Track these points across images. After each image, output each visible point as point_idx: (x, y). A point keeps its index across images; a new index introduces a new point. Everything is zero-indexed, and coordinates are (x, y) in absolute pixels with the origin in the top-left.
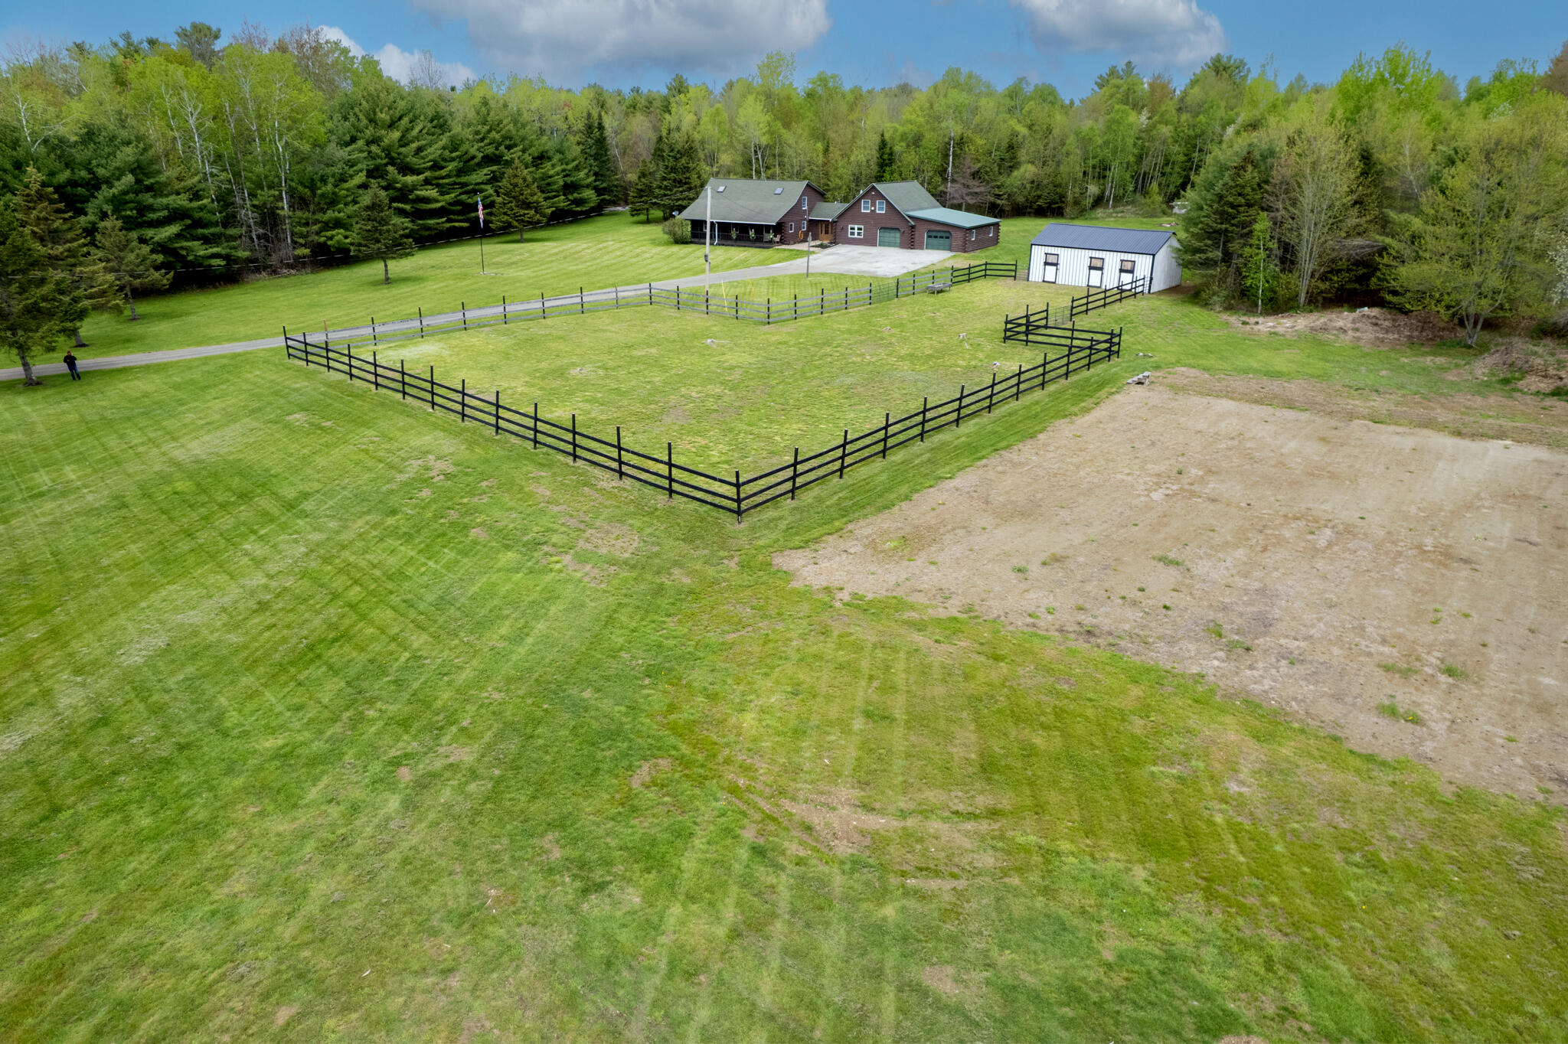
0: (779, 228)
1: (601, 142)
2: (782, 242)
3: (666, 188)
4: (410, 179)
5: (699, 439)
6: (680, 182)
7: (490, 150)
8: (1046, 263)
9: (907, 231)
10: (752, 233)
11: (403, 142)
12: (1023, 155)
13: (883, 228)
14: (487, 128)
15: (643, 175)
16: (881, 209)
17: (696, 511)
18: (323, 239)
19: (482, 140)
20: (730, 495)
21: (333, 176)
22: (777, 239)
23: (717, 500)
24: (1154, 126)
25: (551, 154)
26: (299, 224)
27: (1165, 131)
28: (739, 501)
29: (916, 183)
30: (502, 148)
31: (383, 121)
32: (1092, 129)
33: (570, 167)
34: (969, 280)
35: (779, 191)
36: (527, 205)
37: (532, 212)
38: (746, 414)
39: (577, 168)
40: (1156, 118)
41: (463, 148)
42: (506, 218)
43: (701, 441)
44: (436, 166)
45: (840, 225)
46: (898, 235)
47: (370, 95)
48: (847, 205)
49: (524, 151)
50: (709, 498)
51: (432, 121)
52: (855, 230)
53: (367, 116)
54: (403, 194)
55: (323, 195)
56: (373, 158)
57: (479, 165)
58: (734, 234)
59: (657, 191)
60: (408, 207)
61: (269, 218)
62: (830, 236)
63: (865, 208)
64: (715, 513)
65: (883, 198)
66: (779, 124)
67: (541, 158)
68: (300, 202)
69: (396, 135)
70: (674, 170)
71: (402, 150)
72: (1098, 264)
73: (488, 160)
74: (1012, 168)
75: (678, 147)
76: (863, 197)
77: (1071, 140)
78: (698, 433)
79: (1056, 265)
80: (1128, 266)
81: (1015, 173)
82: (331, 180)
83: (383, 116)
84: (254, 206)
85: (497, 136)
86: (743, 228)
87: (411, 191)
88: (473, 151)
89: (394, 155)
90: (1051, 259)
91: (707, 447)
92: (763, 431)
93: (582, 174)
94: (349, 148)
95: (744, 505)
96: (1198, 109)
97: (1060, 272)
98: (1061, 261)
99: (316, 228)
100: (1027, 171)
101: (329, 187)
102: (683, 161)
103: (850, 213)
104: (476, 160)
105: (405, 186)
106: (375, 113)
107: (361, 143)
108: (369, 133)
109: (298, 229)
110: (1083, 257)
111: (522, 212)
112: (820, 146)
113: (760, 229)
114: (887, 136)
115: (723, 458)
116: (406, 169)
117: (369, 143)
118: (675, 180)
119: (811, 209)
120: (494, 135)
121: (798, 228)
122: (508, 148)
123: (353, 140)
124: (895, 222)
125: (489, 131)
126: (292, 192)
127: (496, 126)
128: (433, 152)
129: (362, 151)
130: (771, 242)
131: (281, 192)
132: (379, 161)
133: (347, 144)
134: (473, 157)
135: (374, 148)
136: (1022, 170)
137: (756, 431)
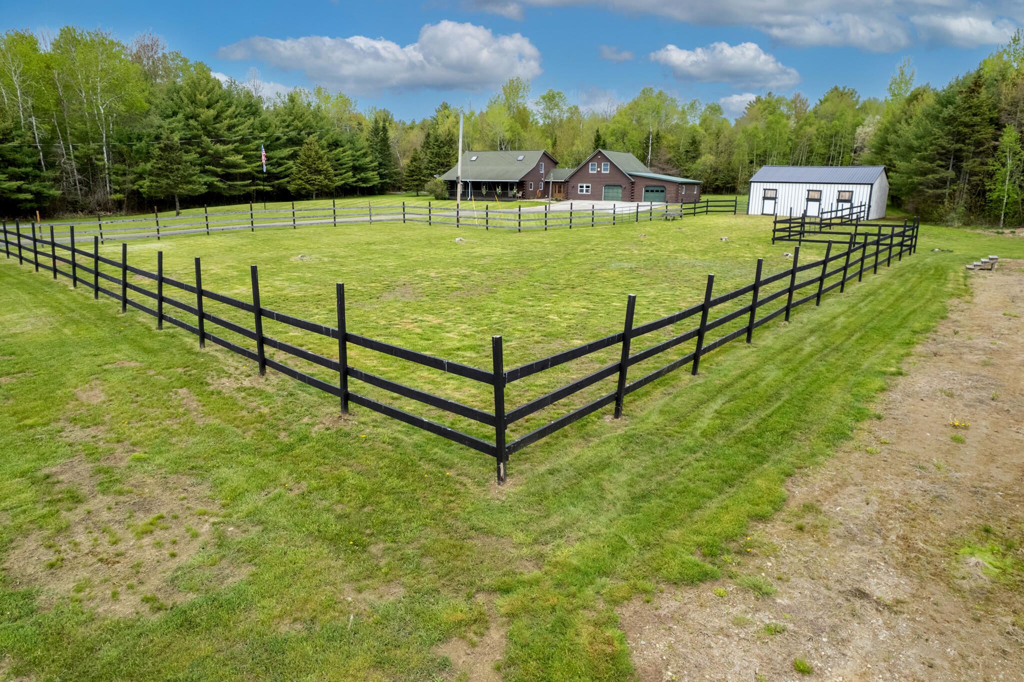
0: (521, 185)
1: (385, 140)
2: (523, 197)
3: (432, 169)
4: (221, 148)
5: (430, 318)
6: (442, 165)
7: (293, 134)
8: (765, 198)
9: (628, 186)
10: (499, 190)
11: (217, 118)
12: (703, 147)
13: (608, 186)
14: (292, 118)
15: (414, 159)
16: (605, 170)
17: (396, 443)
18: (135, 187)
19: (288, 126)
20: (477, 406)
21: (149, 136)
22: (520, 195)
23: (448, 419)
24: (801, 128)
25: (344, 143)
26: (116, 174)
27: (811, 130)
28: (500, 420)
29: (631, 154)
30: (303, 133)
31: (201, 101)
32: (756, 128)
33: (358, 153)
34: (694, 214)
35: (521, 158)
36: (318, 172)
37: (322, 177)
38: (501, 293)
39: (365, 155)
40: (801, 122)
41: (271, 130)
42: (300, 181)
43: (433, 320)
44: (243, 141)
45: (571, 184)
46: (620, 191)
47: (193, 82)
48: (575, 169)
49: (321, 138)
50: (429, 414)
51: (245, 108)
52: (584, 187)
53: (189, 98)
54: (216, 159)
55: (138, 151)
56: (191, 130)
57: (285, 145)
58: (484, 191)
59: (425, 171)
60: (219, 170)
61: (89, 168)
62: (562, 194)
63: (592, 170)
64: (441, 449)
65: (608, 160)
66: (518, 125)
67: (335, 144)
68: (119, 157)
69: (212, 112)
70: (437, 155)
71: (217, 125)
72: (816, 196)
73: (292, 142)
74: (695, 158)
75: (442, 139)
76: (590, 161)
77: (739, 136)
78: (430, 311)
79: (774, 199)
80: (846, 196)
81: (699, 161)
82: (146, 139)
83: (202, 98)
84: (76, 157)
85: (300, 124)
86: (491, 186)
87: (222, 158)
88: (278, 134)
89: (209, 128)
90: (770, 194)
91: (440, 327)
92: (529, 310)
93: (368, 159)
94: (171, 120)
95: (512, 435)
96: (832, 117)
97: (778, 205)
98: (779, 195)
99: (131, 177)
100: (707, 159)
101: (143, 144)
102: (445, 149)
103: (579, 174)
104: (281, 141)
105: (216, 152)
106: (195, 96)
107: (180, 116)
108: (189, 110)
109: (113, 177)
110: (801, 191)
111: (314, 177)
112: (549, 141)
113: (506, 186)
114: (601, 132)
115: (467, 342)
116: (219, 140)
117: (187, 118)
118: (438, 163)
119: (547, 173)
120: (296, 123)
121: (537, 188)
122: (309, 134)
123: (175, 114)
124: (619, 180)
125: (293, 120)
126: (112, 149)
127: (300, 117)
128: (243, 129)
129: (179, 122)
130: (514, 196)
131: (101, 147)
132: (195, 132)
133: (168, 117)
134: (278, 139)
135: (192, 122)
136: (703, 158)
137: (518, 309)
